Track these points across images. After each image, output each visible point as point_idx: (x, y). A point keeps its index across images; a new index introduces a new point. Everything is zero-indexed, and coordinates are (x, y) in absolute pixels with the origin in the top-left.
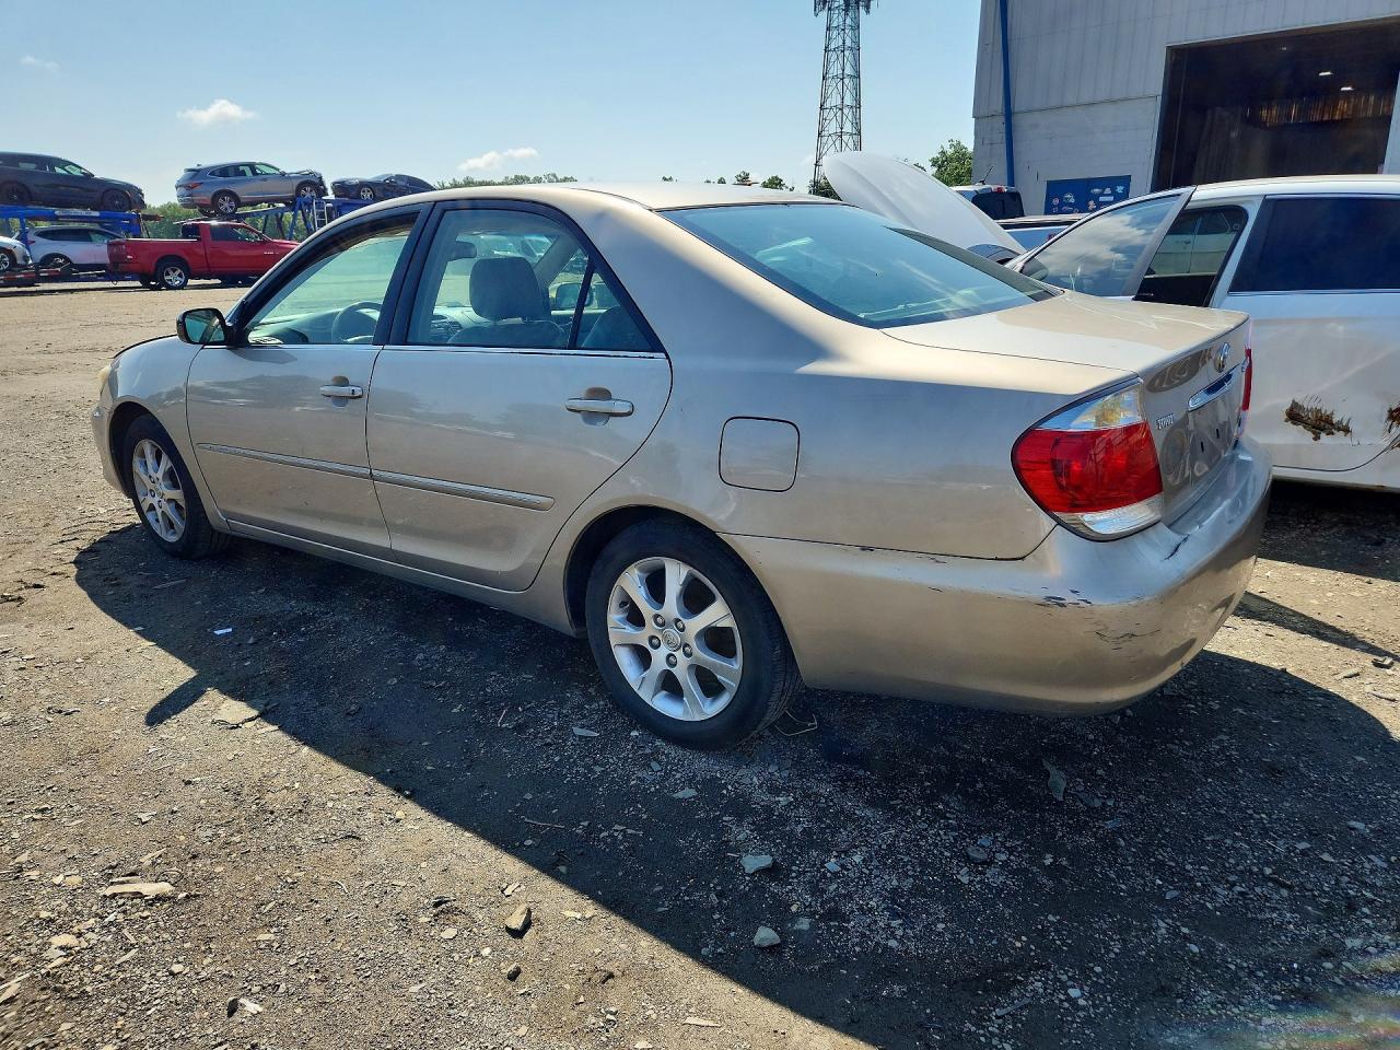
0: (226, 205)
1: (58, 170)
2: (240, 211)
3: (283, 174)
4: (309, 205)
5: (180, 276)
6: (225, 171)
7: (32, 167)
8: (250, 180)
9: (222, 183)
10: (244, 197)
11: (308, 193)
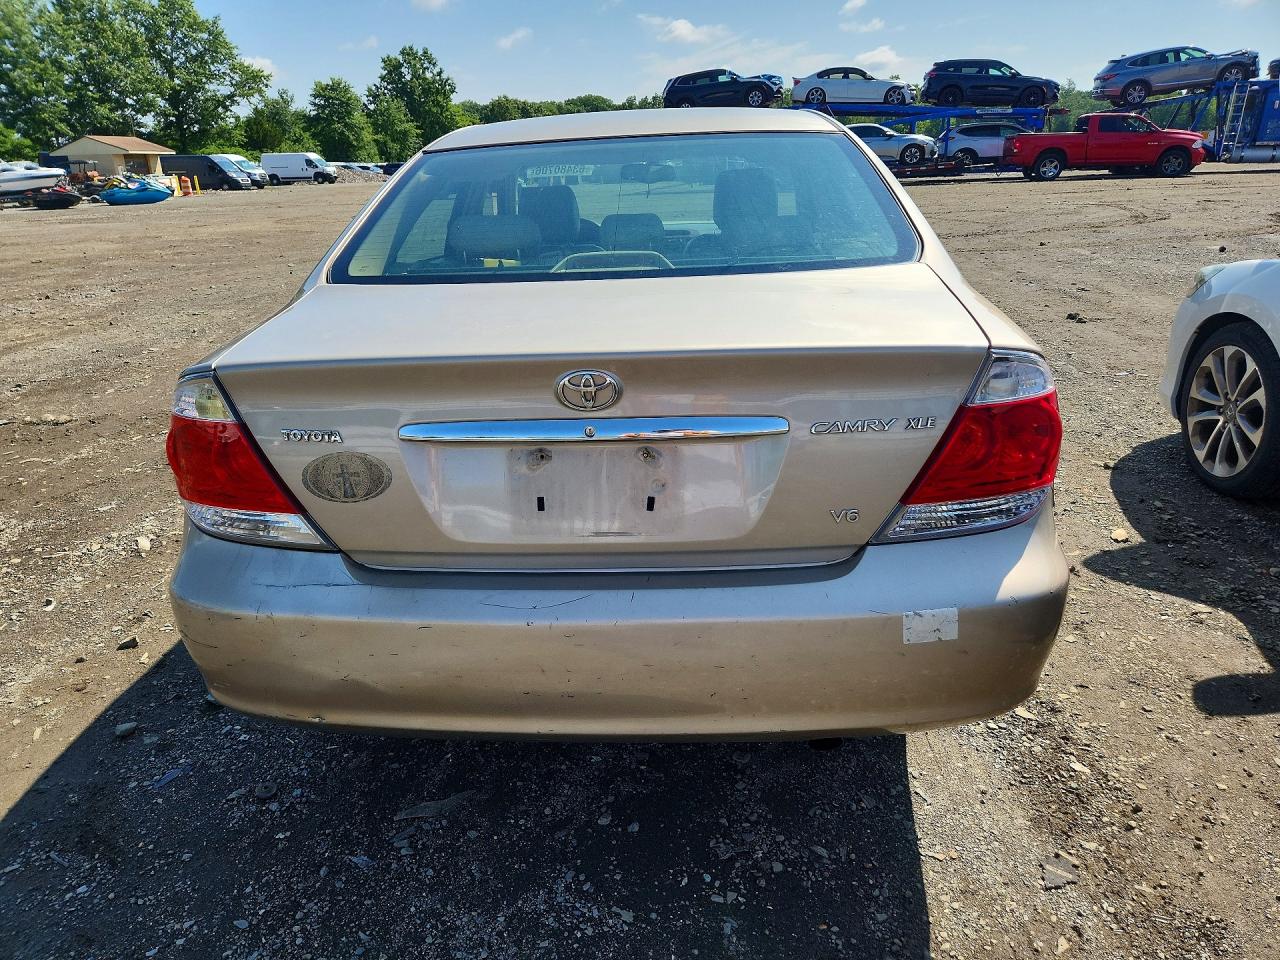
0: (1135, 95)
1: (993, 72)
2: (1151, 99)
3: (1210, 57)
4: (1229, 90)
5: (1056, 167)
6: (1145, 60)
7: (973, 71)
8: (1173, 66)
9: (1138, 72)
10: (1156, 84)
11: (1234, 75)
